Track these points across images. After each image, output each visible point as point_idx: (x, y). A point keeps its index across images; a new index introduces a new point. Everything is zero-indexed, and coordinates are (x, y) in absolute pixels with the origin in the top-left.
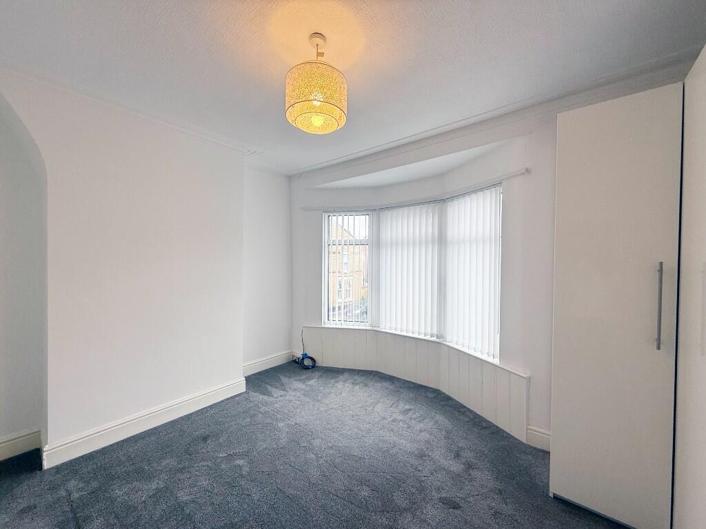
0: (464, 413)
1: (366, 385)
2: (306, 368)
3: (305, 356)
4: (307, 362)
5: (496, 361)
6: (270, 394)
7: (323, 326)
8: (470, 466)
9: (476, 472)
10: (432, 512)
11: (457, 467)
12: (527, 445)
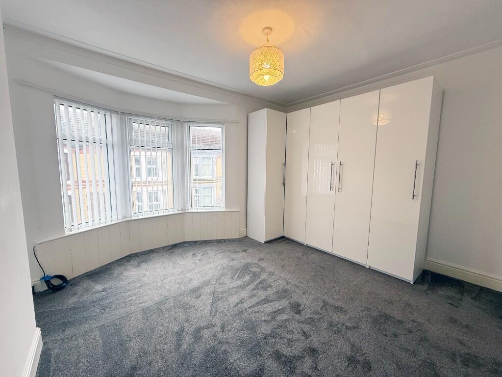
3: (46, 279)
8: (245, 251)
9: (248, 251)
10: (263, 264)
11: (244, 254)
12: (240, 238)
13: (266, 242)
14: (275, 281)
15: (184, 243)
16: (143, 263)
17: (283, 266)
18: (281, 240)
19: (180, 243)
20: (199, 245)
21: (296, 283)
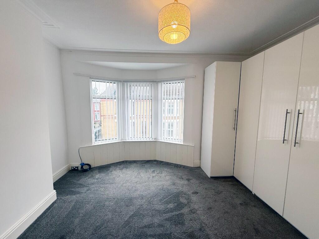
0: (170, 165)
1: (127, 168)
2: (85, 171)
3: (83, 165)
4: (85, 167)
5: (182, 143)
6: (79, 193)
7: (93, 144)
8: (188, 180)
9: (191, 181)
10: (194, 198)
11: (186, 182)
12: (193, 167)
13: (212, 178)
14: (191, 220)
15: (155, 161)
16: (125, 168)
17: (211, 208)
18: (229, 180)
19: (152, 160)
20: (162, 165)
21: (210, 233)
